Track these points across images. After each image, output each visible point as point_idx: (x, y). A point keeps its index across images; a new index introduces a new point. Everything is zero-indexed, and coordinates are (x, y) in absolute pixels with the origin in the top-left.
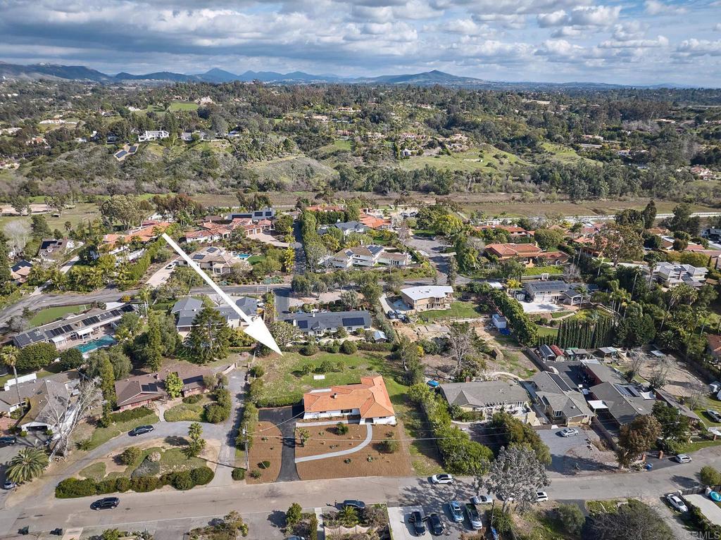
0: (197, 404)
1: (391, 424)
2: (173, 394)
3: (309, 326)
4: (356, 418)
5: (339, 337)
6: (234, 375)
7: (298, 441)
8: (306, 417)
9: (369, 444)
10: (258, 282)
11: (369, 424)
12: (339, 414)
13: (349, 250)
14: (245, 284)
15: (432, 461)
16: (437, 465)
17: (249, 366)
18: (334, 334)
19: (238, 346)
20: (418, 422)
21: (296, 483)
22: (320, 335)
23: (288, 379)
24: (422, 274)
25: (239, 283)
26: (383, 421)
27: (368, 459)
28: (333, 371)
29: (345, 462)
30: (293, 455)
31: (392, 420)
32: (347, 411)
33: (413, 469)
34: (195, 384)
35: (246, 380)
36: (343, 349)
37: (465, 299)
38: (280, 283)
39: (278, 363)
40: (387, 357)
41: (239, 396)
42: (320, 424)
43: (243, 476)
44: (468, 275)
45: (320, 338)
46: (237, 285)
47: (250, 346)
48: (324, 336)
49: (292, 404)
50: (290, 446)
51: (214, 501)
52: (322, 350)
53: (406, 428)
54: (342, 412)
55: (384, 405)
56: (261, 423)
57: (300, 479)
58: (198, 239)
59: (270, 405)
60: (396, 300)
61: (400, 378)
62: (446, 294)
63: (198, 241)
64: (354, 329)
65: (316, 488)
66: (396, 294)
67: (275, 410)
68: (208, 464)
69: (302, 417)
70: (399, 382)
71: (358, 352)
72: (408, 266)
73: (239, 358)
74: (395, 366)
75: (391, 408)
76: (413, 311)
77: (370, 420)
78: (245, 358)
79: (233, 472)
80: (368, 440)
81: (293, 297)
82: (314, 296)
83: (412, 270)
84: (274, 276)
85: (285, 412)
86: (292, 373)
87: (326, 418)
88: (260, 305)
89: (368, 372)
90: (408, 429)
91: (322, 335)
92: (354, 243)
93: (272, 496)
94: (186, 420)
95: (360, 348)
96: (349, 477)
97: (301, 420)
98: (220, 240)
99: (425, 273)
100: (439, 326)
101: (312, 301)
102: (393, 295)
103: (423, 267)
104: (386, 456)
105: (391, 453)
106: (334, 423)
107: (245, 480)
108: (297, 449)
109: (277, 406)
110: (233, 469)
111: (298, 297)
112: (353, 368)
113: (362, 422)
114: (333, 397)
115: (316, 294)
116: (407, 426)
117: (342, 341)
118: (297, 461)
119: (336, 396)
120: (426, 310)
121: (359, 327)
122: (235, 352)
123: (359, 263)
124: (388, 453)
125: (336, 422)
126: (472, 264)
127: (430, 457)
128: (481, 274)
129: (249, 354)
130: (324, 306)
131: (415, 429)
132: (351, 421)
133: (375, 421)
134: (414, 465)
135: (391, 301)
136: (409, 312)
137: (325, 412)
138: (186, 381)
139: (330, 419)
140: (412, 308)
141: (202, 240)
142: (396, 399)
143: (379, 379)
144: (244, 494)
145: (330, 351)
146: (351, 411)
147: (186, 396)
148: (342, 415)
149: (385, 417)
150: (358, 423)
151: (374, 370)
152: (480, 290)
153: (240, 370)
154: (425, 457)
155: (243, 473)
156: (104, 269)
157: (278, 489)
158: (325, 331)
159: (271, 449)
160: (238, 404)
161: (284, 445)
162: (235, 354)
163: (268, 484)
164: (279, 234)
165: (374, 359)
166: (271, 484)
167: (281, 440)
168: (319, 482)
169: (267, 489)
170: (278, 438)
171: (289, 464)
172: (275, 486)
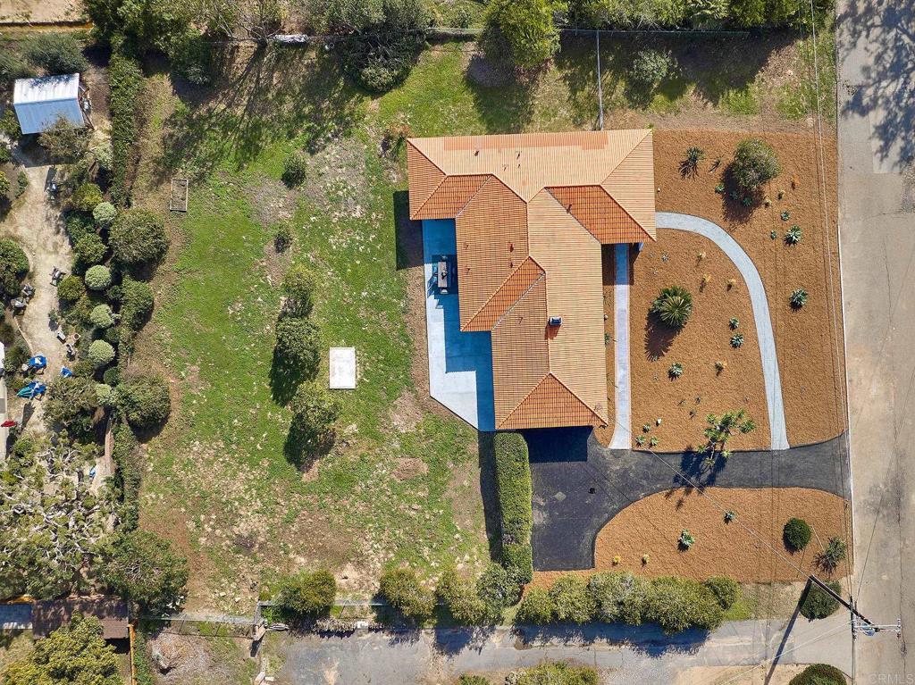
27: (789, 242)
29: (795, 307)
30: (755, 457)
41: (451, 644)
50: (720, 466)
51: (904, 649)
57: (842, 436)
67: (536, 518)
79: (812, 617)
80: (711, 230)
86: (303, 468)
90: (650, 98)
93: (898, 504)
104: (773, 185)
107: (842, 582)
110: (800, 620)
112: (283, 241)
134: (793, 113)
144: (885, 577)
157: (873, 490)
159: (728, 520)
160: (498, 641)
161: (711, 481)
166: (856, 511)
167: (688, 492)
168: (855, 383)
169: (871, 519)
170: (680, 504)
171: (791, 466)
172: (862, 498)
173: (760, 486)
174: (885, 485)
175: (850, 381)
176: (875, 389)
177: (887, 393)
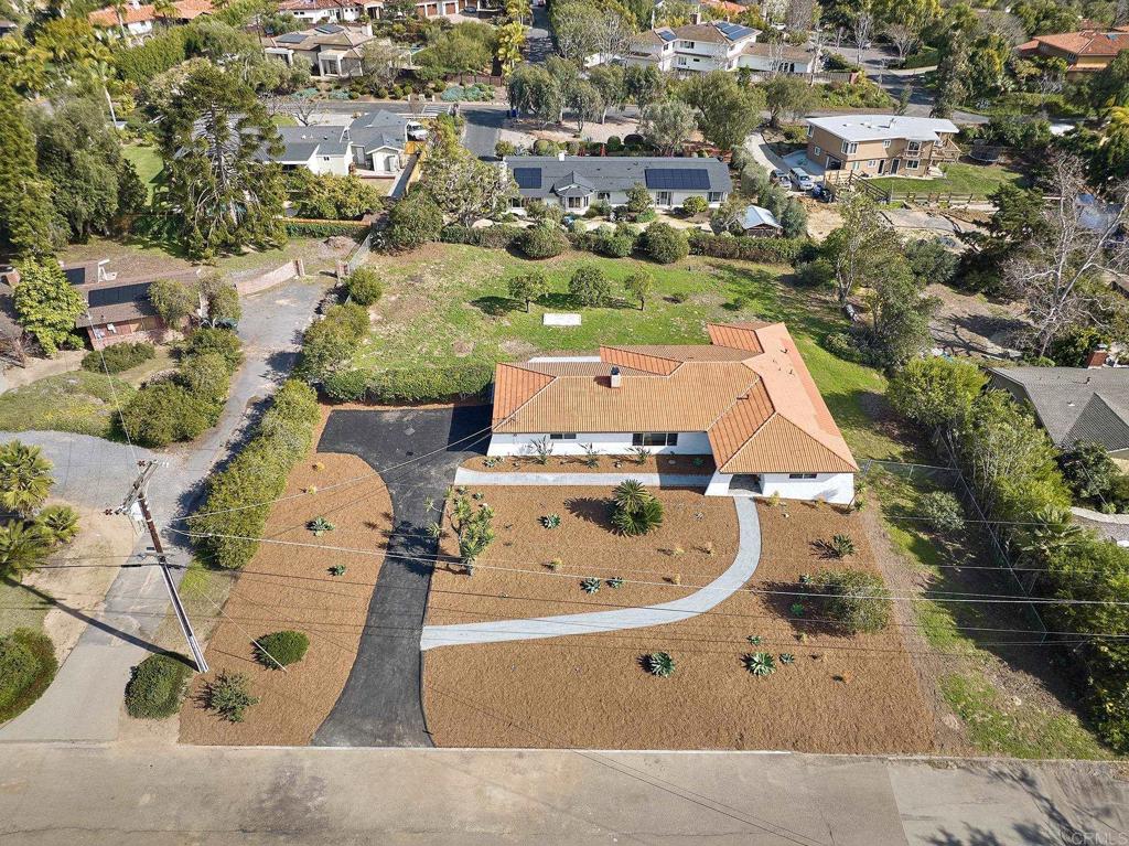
0: (122, 377)
1: (835, 500)
2: (46, 337)
3: (546, 184)
4: (692, 467)
5: (634, 220)
6: (284, 296)
7: (450, 546)
8: (498, 448)
9: (749, 586)
10: (428, 96)
11: (744, 496)
12: (623, 446)
13: (668, 29)
14: (395, 98)
15: (1026, 681)
16: (1055, 705)
17: (341, 273)
18: (618, 212)
19: (321, 216)
20: (945, 507)
21: (407, 756)
22: (576, 211)
23: (458, 318)
24: (855, 98)
25: (378, 96)
26: (804, 490)
27: (748, 660)
28: (611, 304)
29: (646, 663)
30: (417, 606)
31: (842, 489)
32: (657, 439)
33: (952, 721)
34: (128, 310)
35: (319, 311)
36: (645, 249)
37: (979, 157)
38: (484, 99)
39: (436, 273)
40: (784, 279)
41: (279, 361)
42: (549, 479)
43: (173, 699)
44: (978, 109)
45: (576, 217)
46: (373, 100)
47: (359, 218)
48: (589, 216)
49: (454, 397)
50: (414, 567)
52: (578, 248)
53: (893, 521)
54: (637, 439)
55: (812, 428)
56: (326, 461)
57: (427, 737)
58: (307, 15)
59: (371, 397)
60: (789, 151)
61: (841, 341)
62: (938, 133)
63: (306, 20)
64: (679, 199)
65: (498, 795)
66: (789, 136)
67: (391, 414)
68: (53, 623)
69: (483, 449)
70: (838, 353)
71: (691, 260)
72: (818, 76)
73: (319, 250)
74: (813, 303)
75: (834, 440)
76: (843, 175)
77: (752, 481)
78: (337, 254)
79: (135, 671)
80: (746, 564)
81: (511, 127)
82: (566, 130)
83: (828, 88)
84: (470, 86)
85: (425, 427)
86: (474, 303)
87: (572, 460)
88: (417, 134)
89: (727, 314)
90: (903, 527)
91: (582, 211)
92: (679, 21)
93: (275, 831)
94: (58, 428)
95: (698, 246)
96: (660, 745)
97: (477, 459)
98: (358, 20)
99: (862, 96)
100: (922, 216)
101: (561, 137)
102: (780, 138)
103: (857, 81)
104: (830, 649)
105: (845, 633)
106: (604, 482)
107: (173, 721)
108: (442, 579)
109: (399, 401)
110: (139, 655)
111: (527, 129)
112: (675, 300)
113: (718, 487)
114: (606, 381)
115: (573, 125)
116: (895, 515)
117: (641, 227)
118: (434, 637)
119: (616, 380)
120: (876, 176)
121: (695, 194)
122: (312, 234)
123: (691, 64)
124: (831, 631)
125: (615, 479)
126: (993, 76)
127: (1015, 664)
128: (1015, 107)
129: (350, 242)
130: (594, 149)
131: (928, 527)
132: (673, 480)
133: (769, 489)
134: (954, 696)
135: (775, 151)
136: (831, 176)
137: (571, 436)
138: (99, 298)
139: (590, 462)
140: (837, 166)
141: (316, 16)
142: (848, 408)
143: (775, 335)
144: (146, 799)
145: (604, 249)
146: (673, 439)
147: (98, 346)
148: (635, 451)
149: (814, 476)
150: (702, 490)
151: (746, 311)
152: (1025, 136)
153: (310, 284)
154: (994, 659)
155: (176, 686)
156: (53, 50)
157: (317, 784)
158: (593, 200)
159: (333, 571)
160: (267, 387)
161: (394, 559)
162: (312, 241)
163: (277, 750)
164: (496, 14)
165: (744, 281)
166: (288, 754)
167: (385, 534)
168: (517, 762)
169: (265, 779)
170: (372, 526)
171: (392, 651)
172: (307, 764)
173: (371, 610)
174: (319, 808)
175: (520, 756)
176: (501, 798)
177: (493, 819)
